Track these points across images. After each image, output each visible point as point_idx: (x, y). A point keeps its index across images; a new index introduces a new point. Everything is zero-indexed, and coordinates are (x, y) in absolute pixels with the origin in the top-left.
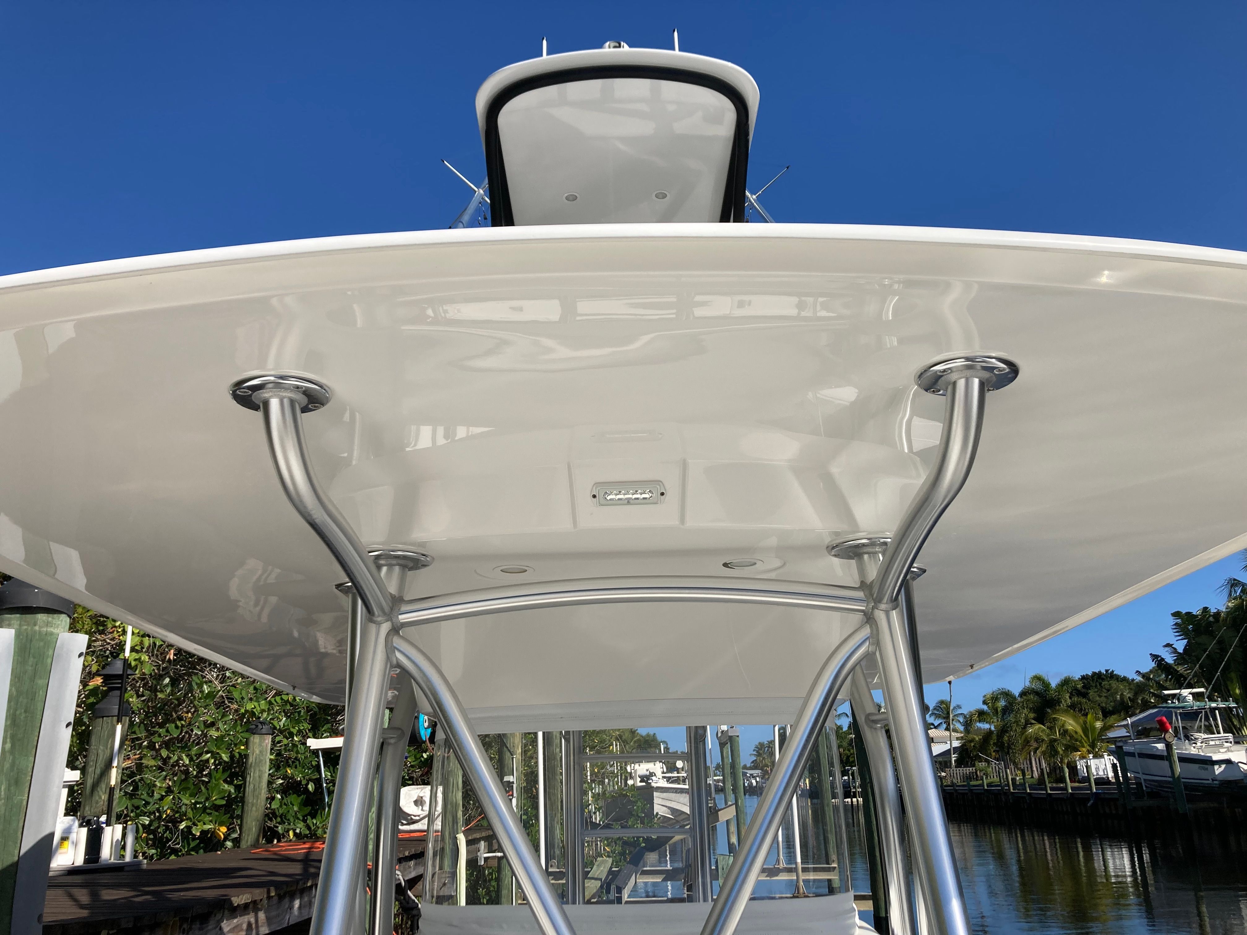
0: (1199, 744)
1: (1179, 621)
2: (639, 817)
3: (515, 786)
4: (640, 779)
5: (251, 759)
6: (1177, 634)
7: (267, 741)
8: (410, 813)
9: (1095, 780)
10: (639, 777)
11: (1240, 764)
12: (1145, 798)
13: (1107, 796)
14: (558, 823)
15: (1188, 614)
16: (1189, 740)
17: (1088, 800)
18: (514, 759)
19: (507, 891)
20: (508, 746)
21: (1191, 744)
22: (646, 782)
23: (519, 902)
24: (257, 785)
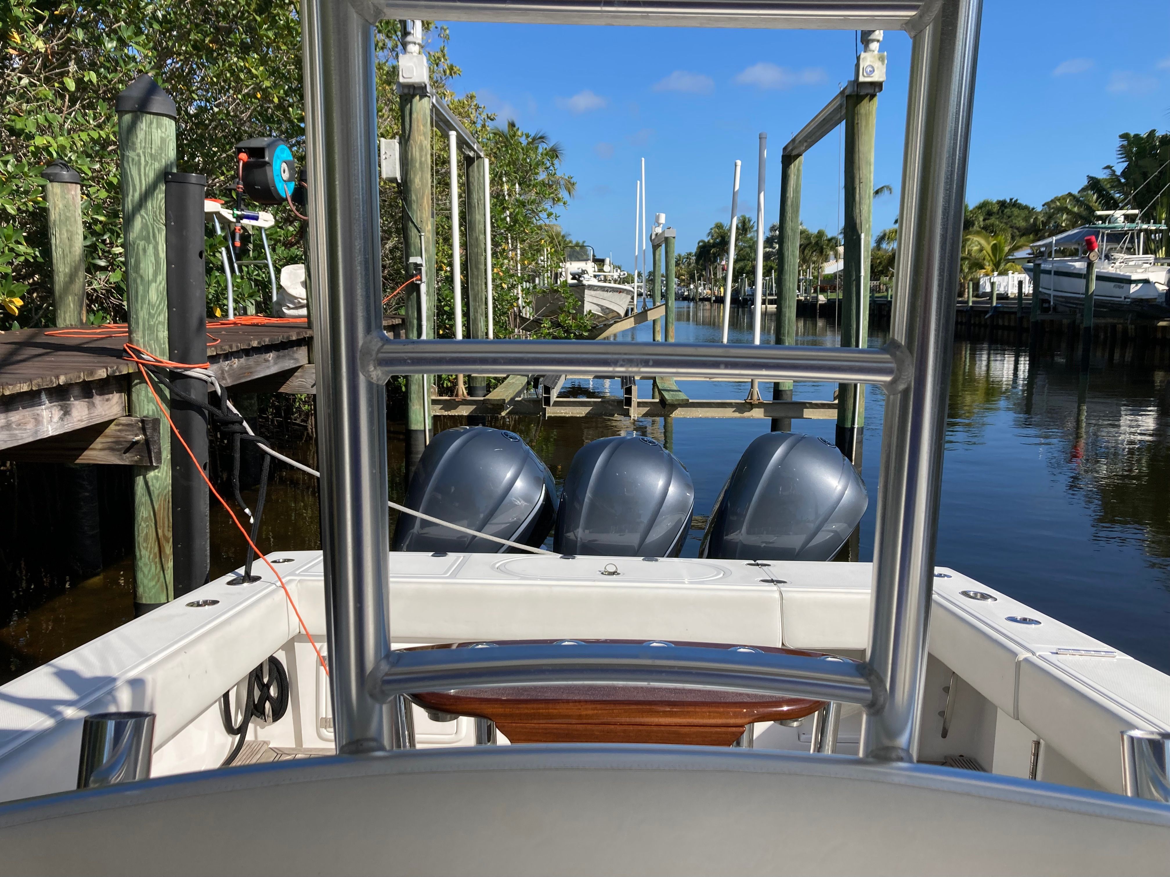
0: (1117, 264)
1: (1125, 143)
2: (570, 313)
3: (424, 269)
4: (571, 276)
5: (53, 216)
6: (1120, 156)
7: (73, 193)
8: (297, 296)
9: (997, 294)
10: (571, 274)
11: (1156, 285)
12: (1050, 313)
13: (1005, 310)
14: (482, 315)
15: (1136, 136)
16: (1109, 260)
17: (986, 312)
18: (423, 237)
19: (417, 387)
20: (415, 221)
21: (1109, 264)
22: (578, 280)
23: (434, 397)
24: (68, 249)
